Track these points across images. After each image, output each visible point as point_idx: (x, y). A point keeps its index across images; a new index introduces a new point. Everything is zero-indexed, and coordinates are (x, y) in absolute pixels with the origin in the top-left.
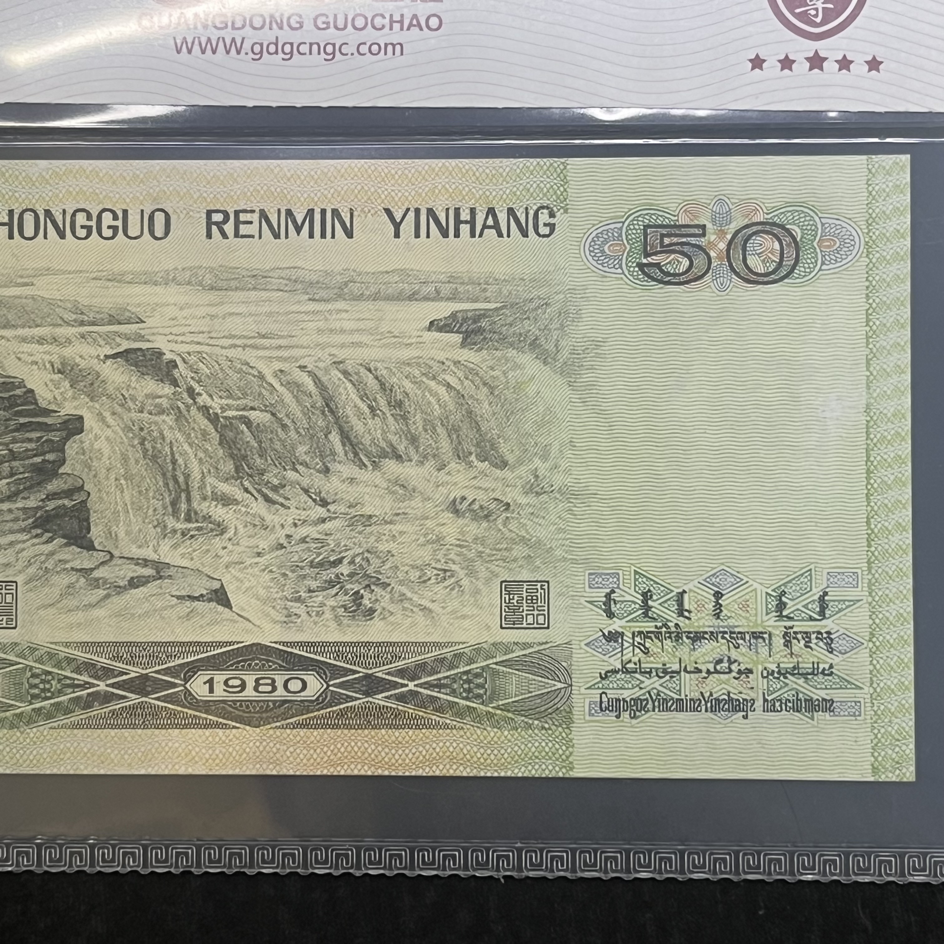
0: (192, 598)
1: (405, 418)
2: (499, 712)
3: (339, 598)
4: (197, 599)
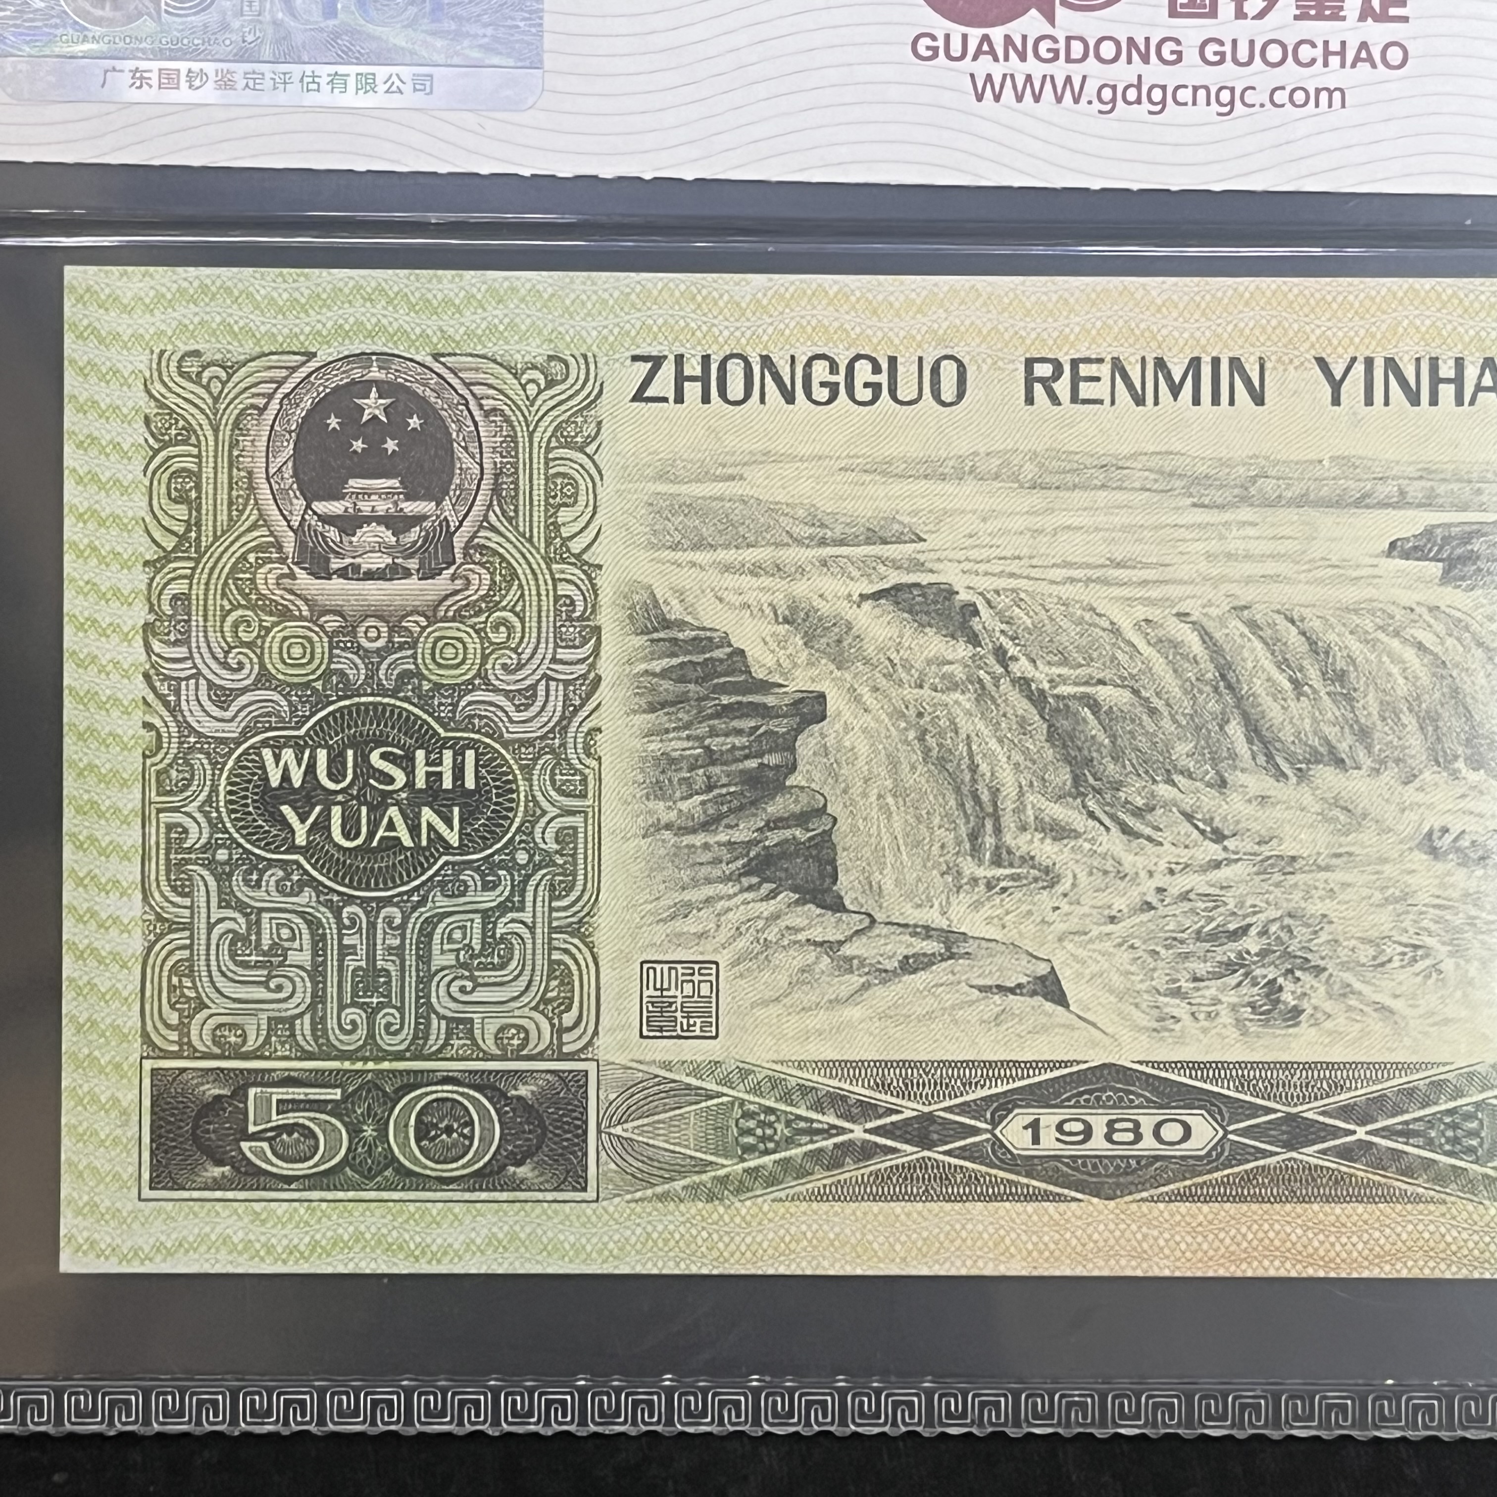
0: (1002, 989)
1: (1349, 699)
3: (1244, 990)
4: (1011, 991)
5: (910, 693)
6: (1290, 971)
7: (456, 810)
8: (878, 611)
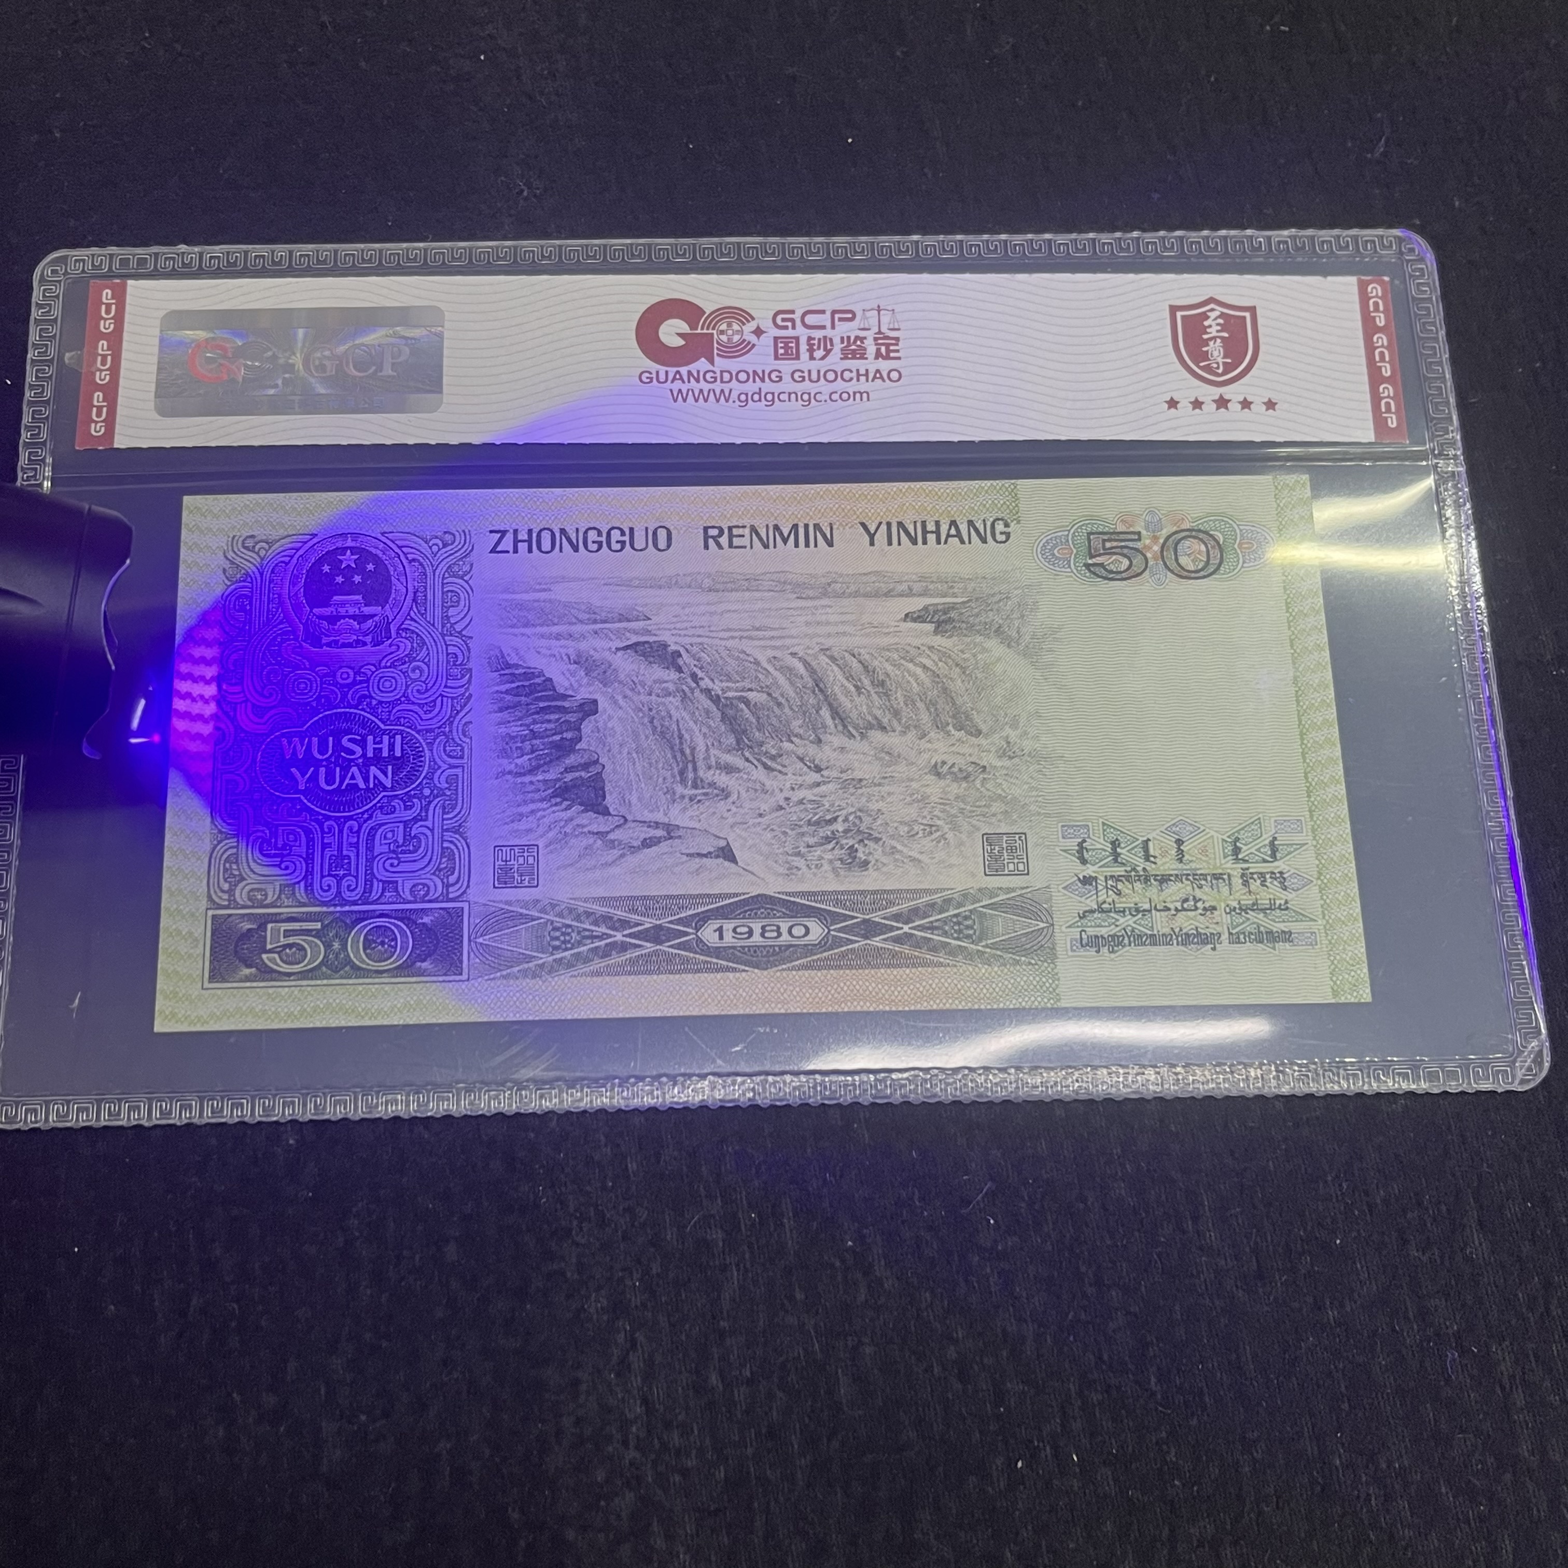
0: (700, 855)
2: (988, 950)
3: (836, 852)
4: (705, 856)
5: (644, 698)
6: (861, 841)
7: (390, 768)
8: (626, 656)
